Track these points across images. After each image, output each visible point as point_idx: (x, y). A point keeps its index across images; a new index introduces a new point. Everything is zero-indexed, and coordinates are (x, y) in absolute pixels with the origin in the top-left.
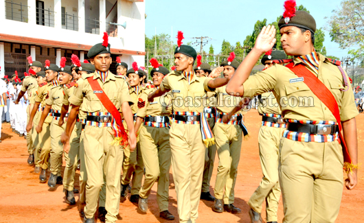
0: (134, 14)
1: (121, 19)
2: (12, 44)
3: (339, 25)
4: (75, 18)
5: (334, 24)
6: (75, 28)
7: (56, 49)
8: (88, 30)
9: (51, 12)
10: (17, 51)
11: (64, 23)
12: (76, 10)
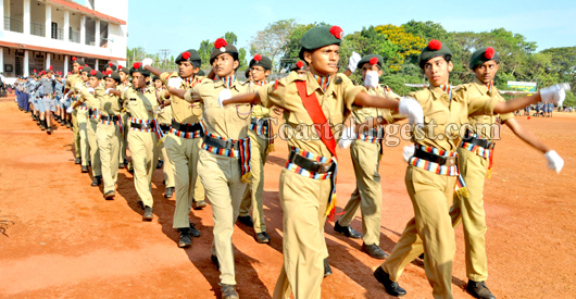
0: (119, 33)
1: (110, 36)
2: (34, 52)
3: (255, 46)
4: (78, 35)
5: (252, 45)
6: (78, 41)
7: (64, 55)
8: (88, 43)
9: (62, 30)
10: (38, 56)
11: (70, 38)
12: (79, 29)
